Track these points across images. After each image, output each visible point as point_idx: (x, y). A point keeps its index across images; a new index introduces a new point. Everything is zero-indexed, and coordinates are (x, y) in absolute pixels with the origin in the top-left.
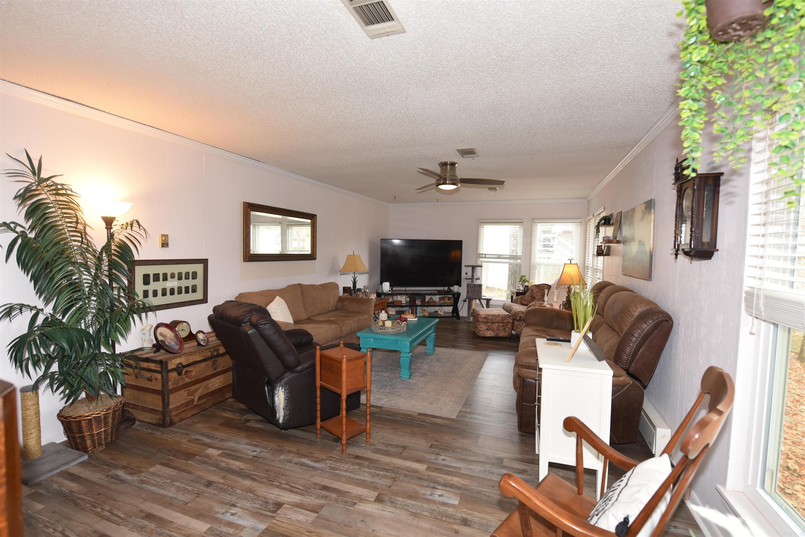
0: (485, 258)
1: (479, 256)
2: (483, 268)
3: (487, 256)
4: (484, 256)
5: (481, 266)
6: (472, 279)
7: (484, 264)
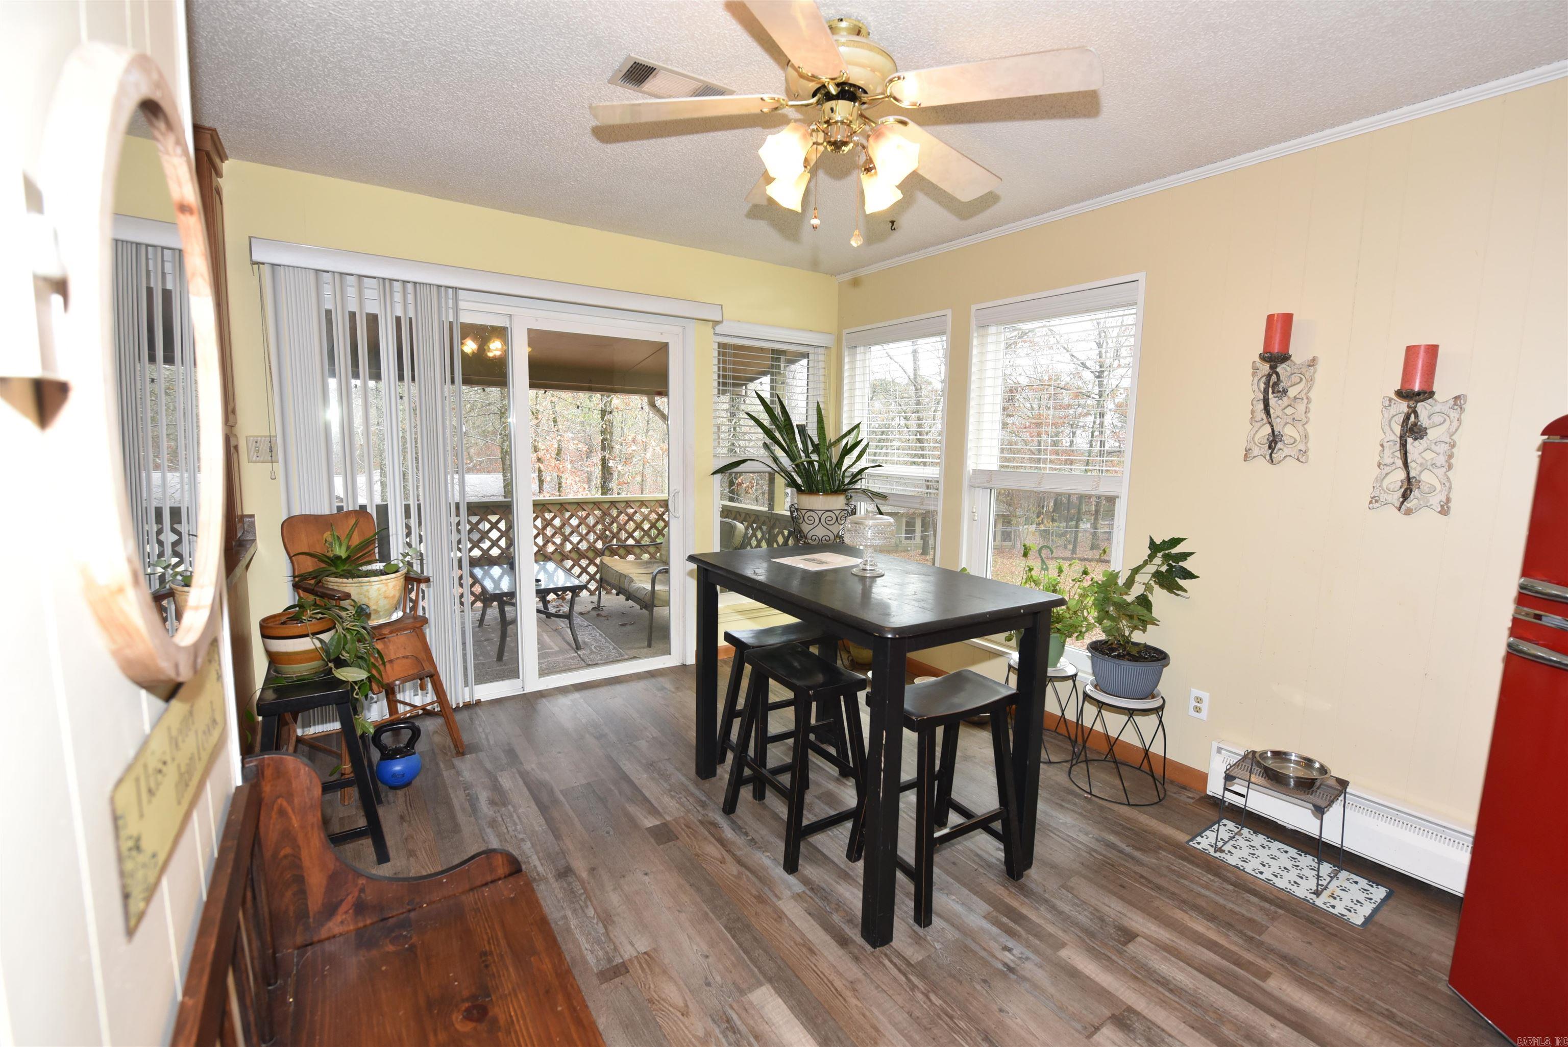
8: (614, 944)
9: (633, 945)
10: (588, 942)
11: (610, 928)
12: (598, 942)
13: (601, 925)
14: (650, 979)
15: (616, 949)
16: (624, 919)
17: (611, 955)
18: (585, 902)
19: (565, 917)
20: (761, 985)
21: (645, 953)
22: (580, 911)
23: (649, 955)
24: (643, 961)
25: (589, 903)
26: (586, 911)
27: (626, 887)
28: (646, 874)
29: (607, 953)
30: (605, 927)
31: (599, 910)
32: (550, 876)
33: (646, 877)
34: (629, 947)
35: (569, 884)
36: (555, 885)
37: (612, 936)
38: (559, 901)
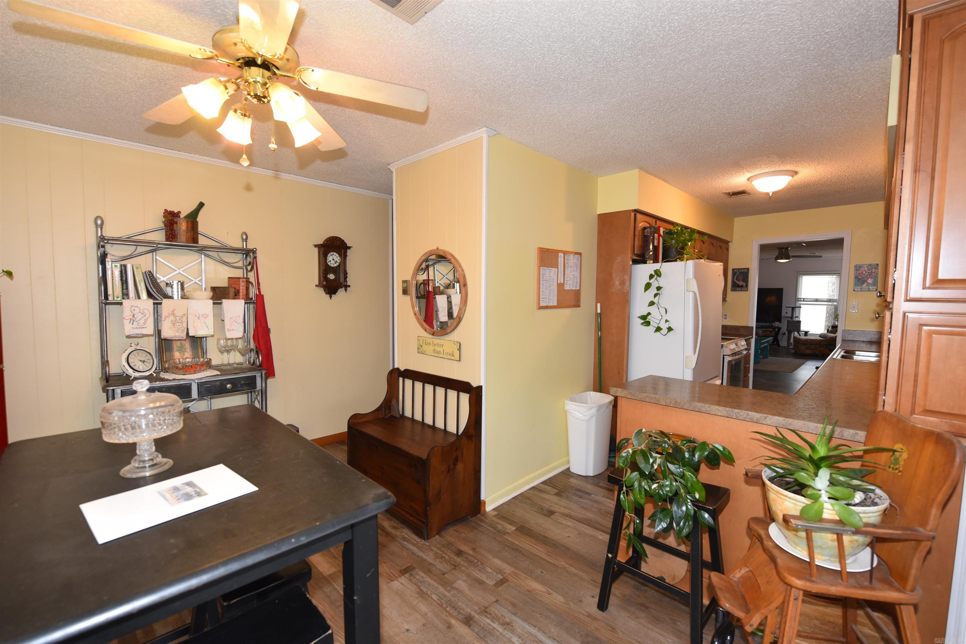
0: (804, 301)
1: (799, 300)
2: (801, 309)
3: (805, 300)
4: (802, 300)
5: (801, 307)
6: (792, 317)
7: (802, 306)
8: (412, 583)
9: (401, 583)
10: (427, 581)
11: (418, 590)
12: (421, 582)
13: (425, 591)
14: (388, 571)
15: (410, 580)
16: (412, 596)
17: (412, 578)
18: (441, 602)
19: (449, 591)
20: (329, 575)
21: (393, 581)
22: (441, 596)
23: (391, 580)
24: (393, 577)
25: (439, 602)
26: (437, 597)
27: (419, 617)
28: (408, 630)
29: (415, 578)
30: (421, 590)
31: (430, 599)
32: (477, 616)
33: (406, 627)
34: (403, 582)
35: (459, 613)
36: (469, 610)
37: (415, 586)
38: (458, 600)
